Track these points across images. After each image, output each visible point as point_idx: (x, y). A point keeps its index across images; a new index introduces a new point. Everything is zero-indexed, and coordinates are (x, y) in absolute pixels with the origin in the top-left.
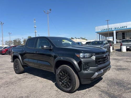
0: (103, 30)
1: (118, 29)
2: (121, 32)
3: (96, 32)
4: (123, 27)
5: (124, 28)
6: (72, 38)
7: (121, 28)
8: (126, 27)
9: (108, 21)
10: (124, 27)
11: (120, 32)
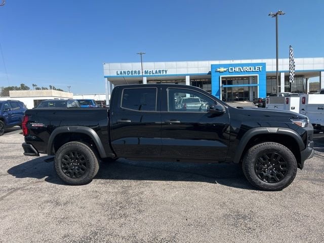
0: (121, 73)
1: (151, 74)
2: (155, 80)
3: (105, 77)
4: (160, 71)
5: (162, 74)
6: (22, 85)
7: (156, 72)
8: (166, 71)
9: (141, 54)
10: (162, 72)
11: (152, 80)
